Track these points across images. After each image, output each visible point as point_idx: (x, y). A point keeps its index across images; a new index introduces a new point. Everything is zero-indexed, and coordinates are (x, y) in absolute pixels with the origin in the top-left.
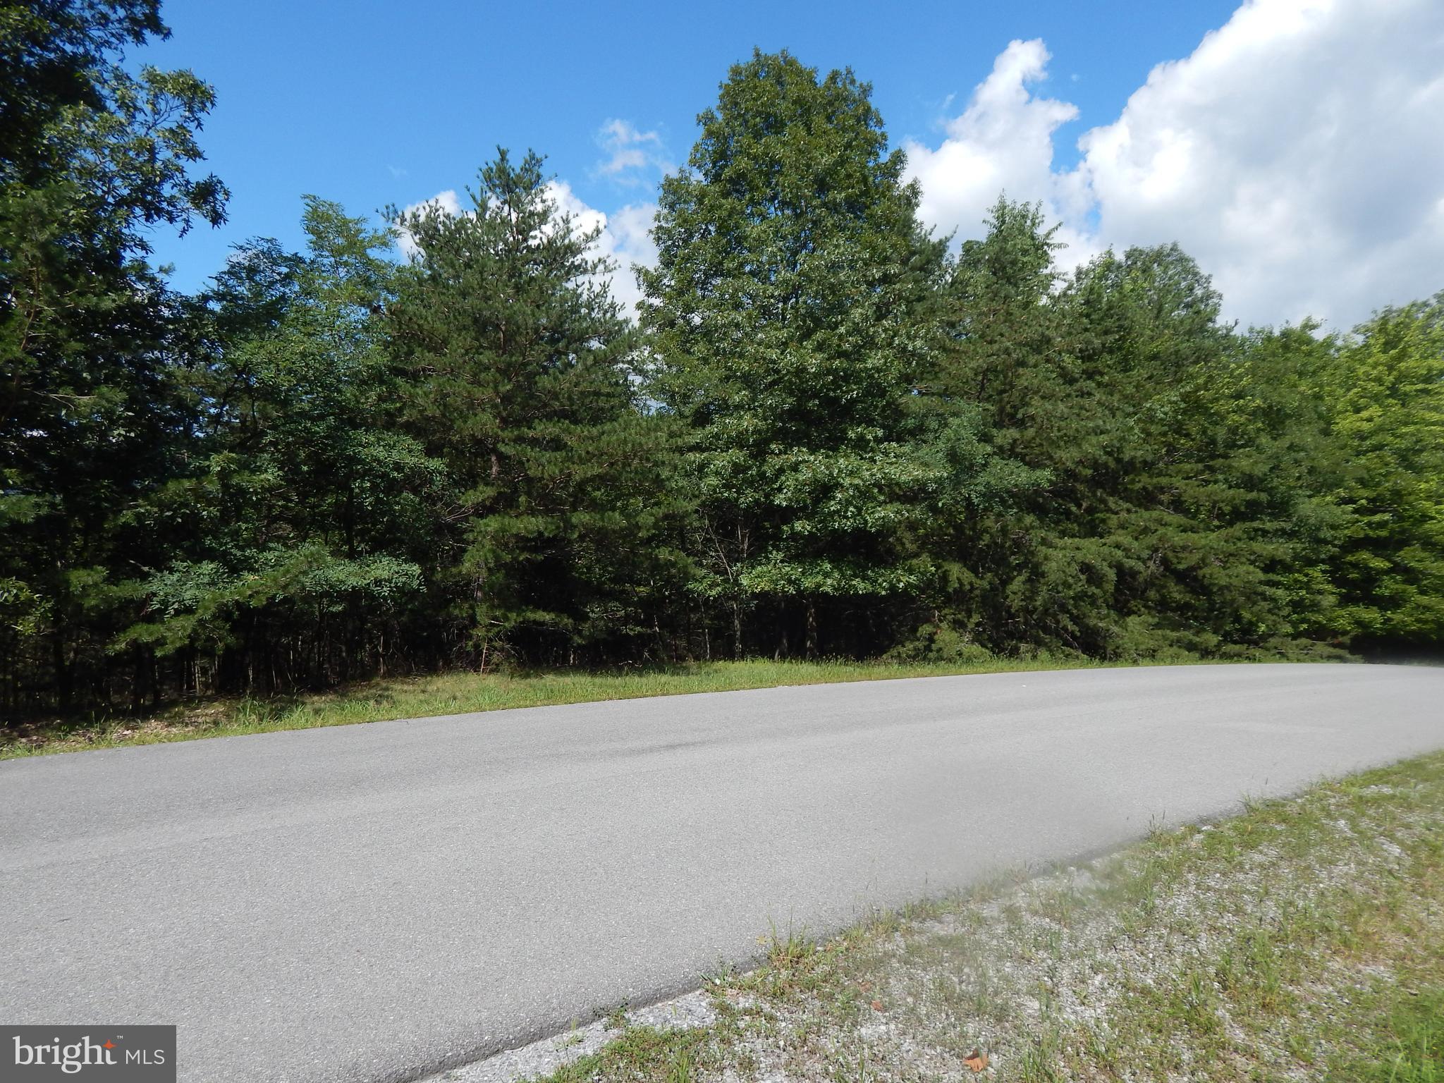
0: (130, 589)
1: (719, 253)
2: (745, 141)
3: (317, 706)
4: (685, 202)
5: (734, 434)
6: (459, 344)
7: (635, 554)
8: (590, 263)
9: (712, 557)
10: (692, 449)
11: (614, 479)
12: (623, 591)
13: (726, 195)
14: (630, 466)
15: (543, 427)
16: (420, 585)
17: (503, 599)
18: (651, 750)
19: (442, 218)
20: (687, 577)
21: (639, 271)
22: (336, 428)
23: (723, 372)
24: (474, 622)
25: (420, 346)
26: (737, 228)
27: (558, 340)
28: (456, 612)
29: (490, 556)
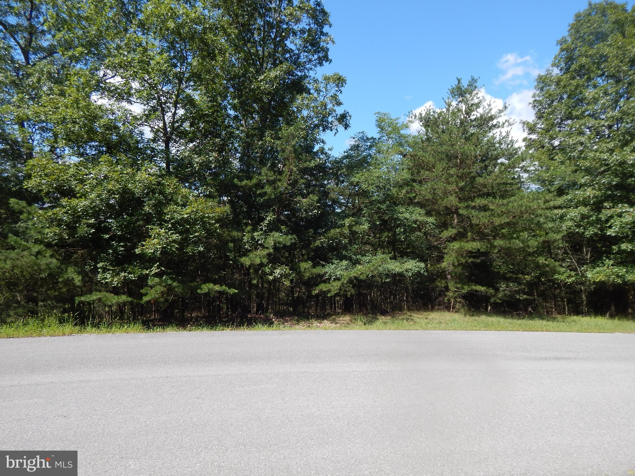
0: (318, 270)
1: (569, 108)
2: (583, 49)
3: (384, 320)
4: (549, 85)
5: (581, 199)
6: (440, 166)
7: (526, 260)
8: (501, 123)
9: (568, 262)
10: (555, 208)
11: (515, 224)
12: (518, 278)
13: (573, 78)
14: (523, 217)
15: (479, 201)
16: (424, 272)
17: (460, 279)
18: (546, 359)
19: (431, 113)
20: (554, 272)
21: (524, 123)
22: (390, 206)
23: (574, 168)
24: (447, 289)
25: (423, 169)
26: (581, 94)
27: (485, 160)
28: (439, 284)
29: (455, 260)
